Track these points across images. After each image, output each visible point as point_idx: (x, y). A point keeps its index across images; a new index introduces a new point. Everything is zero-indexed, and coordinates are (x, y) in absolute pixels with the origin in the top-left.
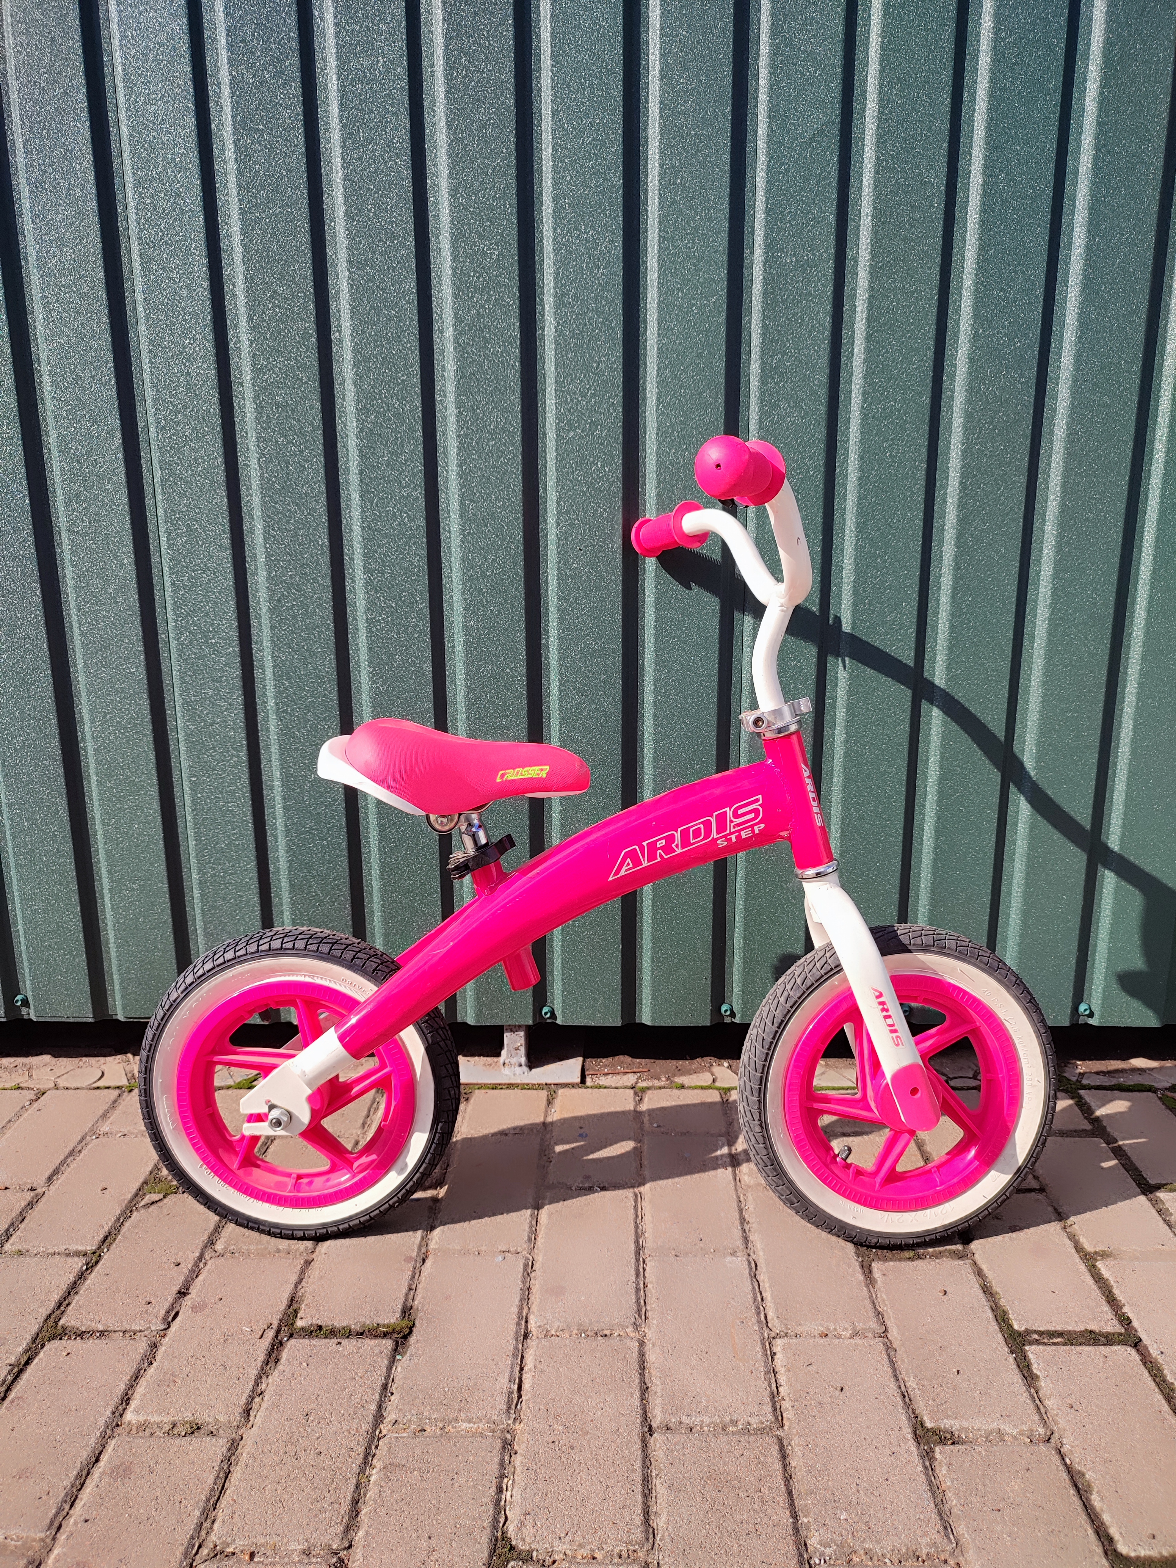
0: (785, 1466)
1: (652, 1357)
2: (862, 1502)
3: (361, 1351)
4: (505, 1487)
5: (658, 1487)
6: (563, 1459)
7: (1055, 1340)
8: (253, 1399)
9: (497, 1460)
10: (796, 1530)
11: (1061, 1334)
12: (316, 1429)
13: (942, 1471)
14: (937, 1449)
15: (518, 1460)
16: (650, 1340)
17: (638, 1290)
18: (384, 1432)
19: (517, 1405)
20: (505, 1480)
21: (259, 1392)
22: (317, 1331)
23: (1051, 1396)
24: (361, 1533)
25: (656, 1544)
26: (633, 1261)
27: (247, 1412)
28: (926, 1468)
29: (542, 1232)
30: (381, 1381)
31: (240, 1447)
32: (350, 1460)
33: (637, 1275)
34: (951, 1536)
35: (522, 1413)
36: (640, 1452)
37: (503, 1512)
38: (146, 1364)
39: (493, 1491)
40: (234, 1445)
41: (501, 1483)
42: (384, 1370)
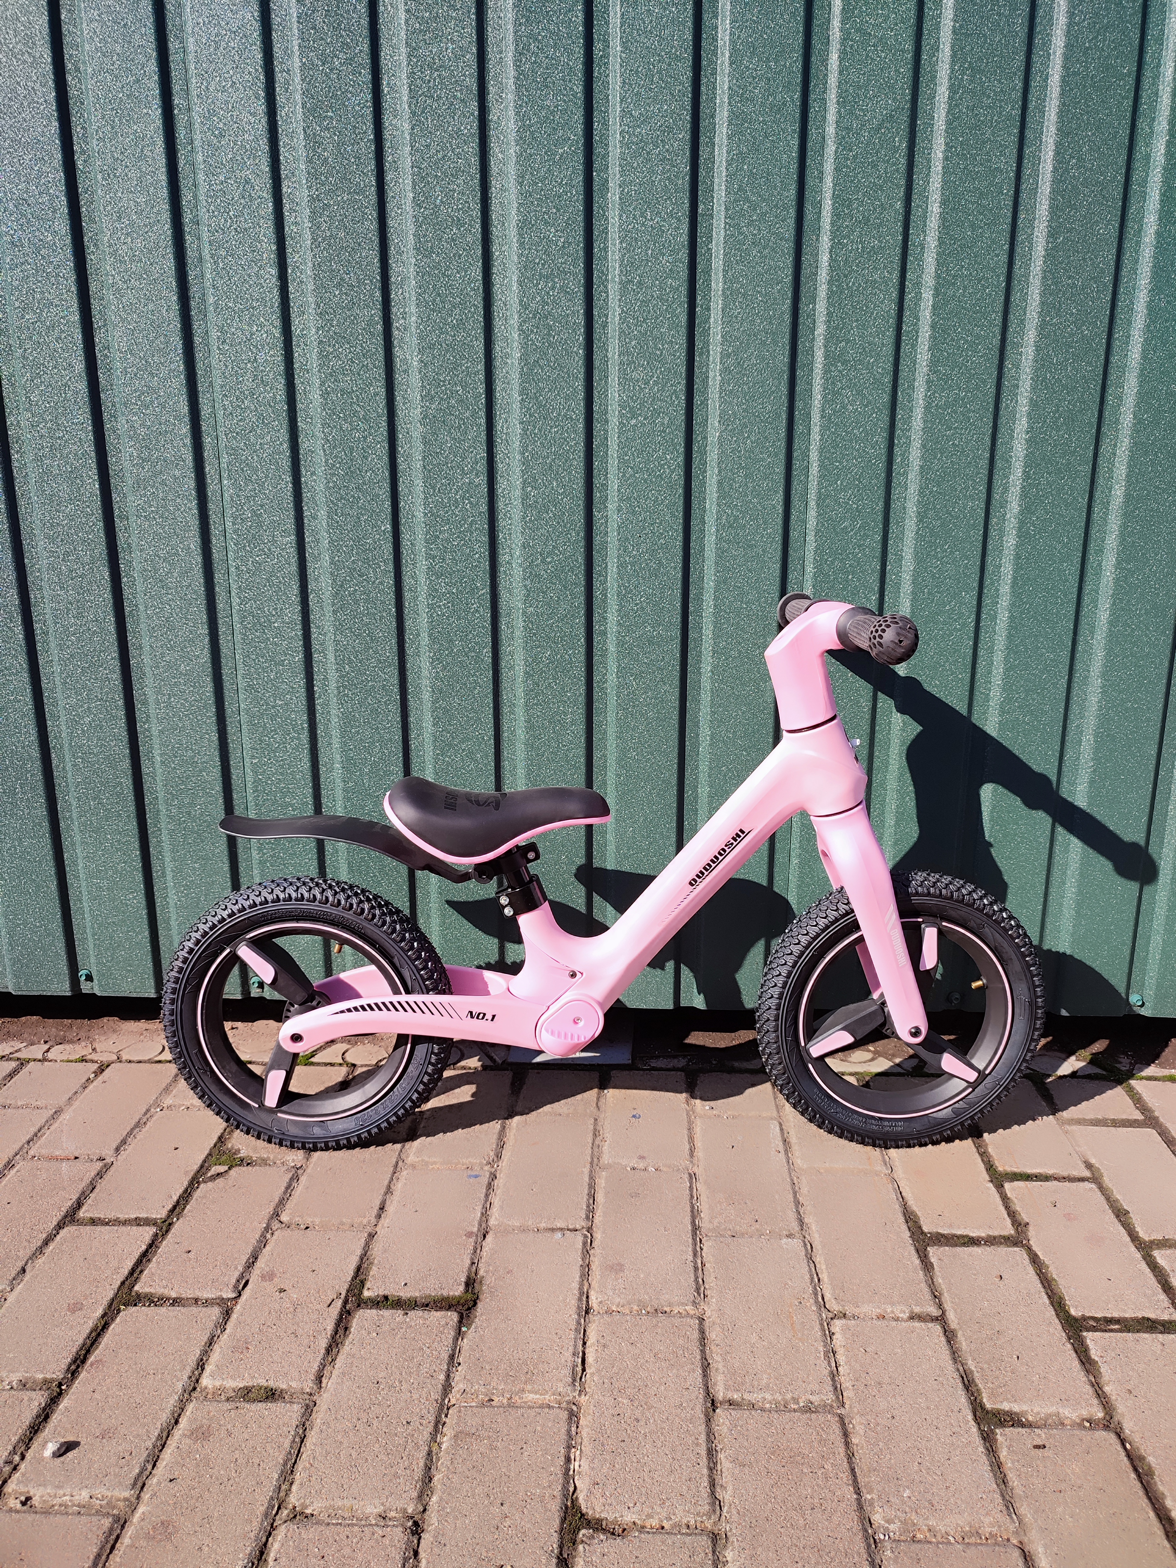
1: (713, 1335)
2: (924, 1480)
3: (428, 1322)
4: (573, 1457)
5: (723, 1461)
6: (629, 1432)
7: (1112, 1327)
8: (325, 1366)
9: (563, 1431)
10: (860, 1507)
11: (1117, 1321)
12: (387, 1397)
13: (1003, 1454)
14: (998, 1431)
15: (584, 1431)
16: (709, 1317)
17: (696, 1269)
18: (453, 1401)
19: (581, 1377)
20: (573, 1450)
21: (330, 1360)
22: (384, 1302)
23: (1109, 1381)
24: (434, 1499)
25: (723, 1516)
26: (690, 1240)
27: (319, 1379)
28: (987, 1448)
29: (599, 1211)
30: (447, 1351)
31: (314, 1412)
32: (421, 1428)
33: (695, 1255)
34: (1014, 1516)
35: (586, 1386)
36: (704, 1426)
37: (572, 1481)
38: (219, 1331)
39: (561, 1460)
40: (309, 1410)
42: (450, 1341)
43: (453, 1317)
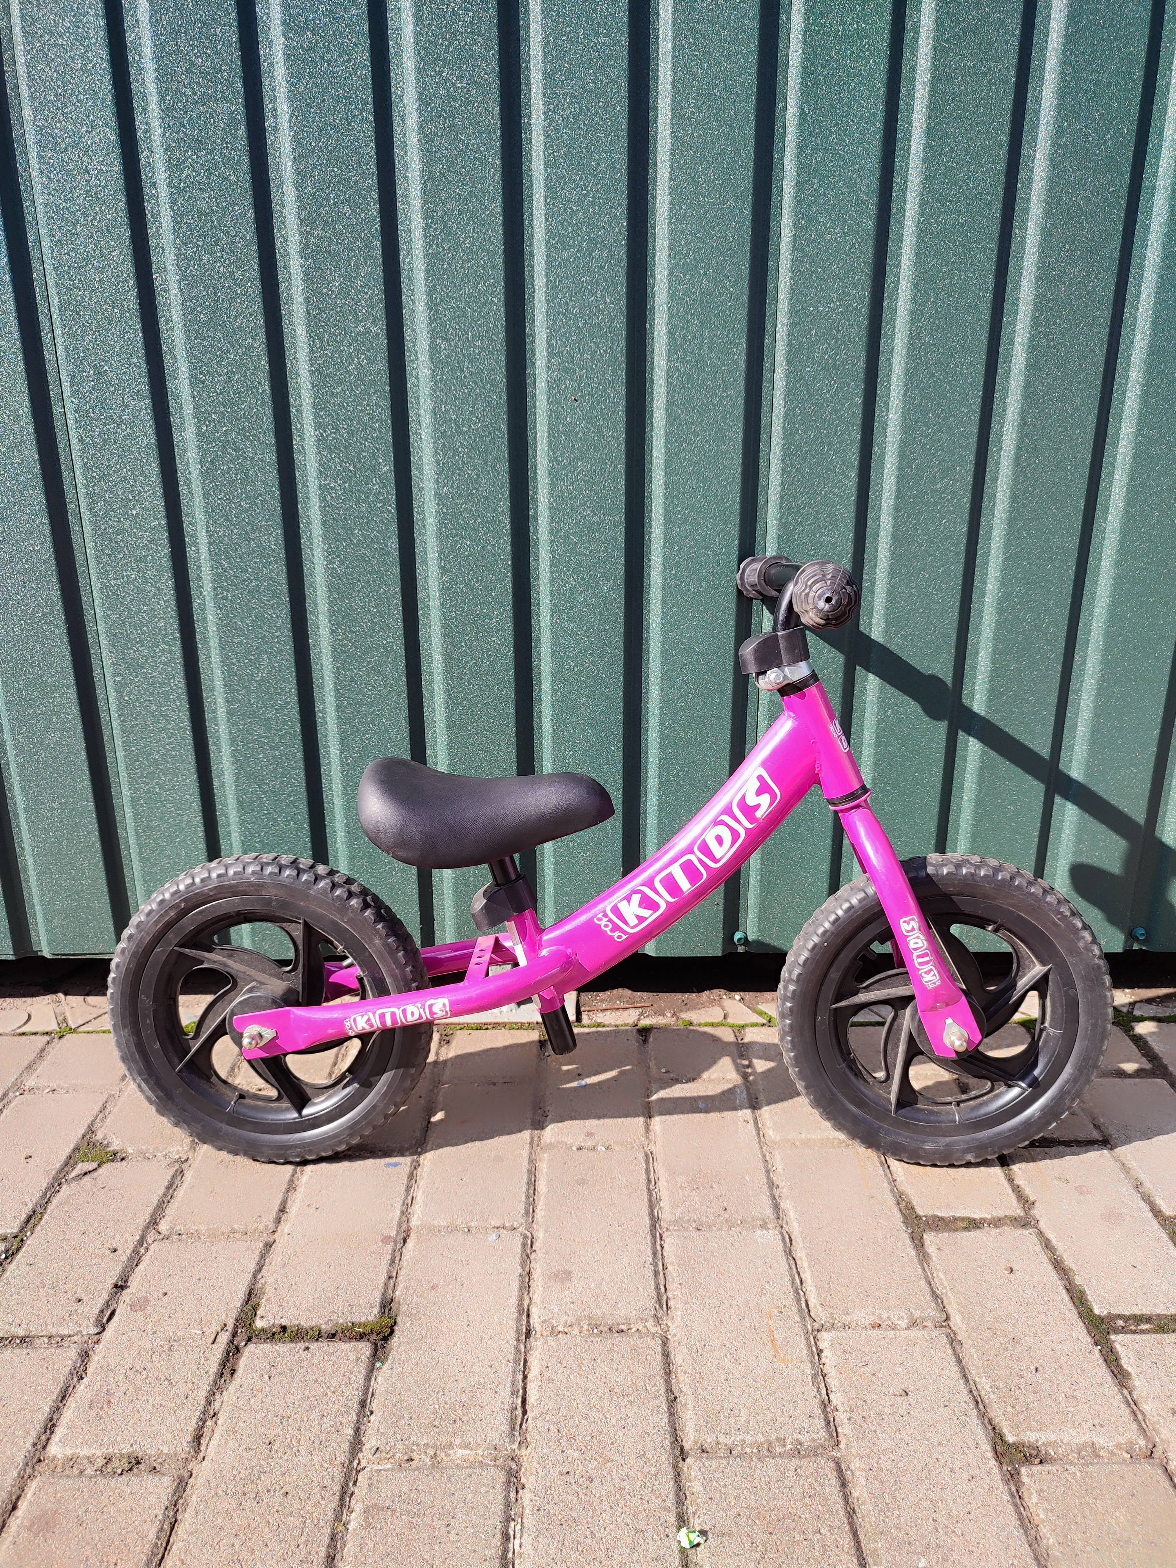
0: (846, 1497)
1: (679, 1358)
2: (942, 1543)
3: (334, 1358)
4: (512, 1533)
6: (581, 1495)
7: (1143, 1327)
8: (205, 1422)
9: (500, 1498)
11: (1148, 1319)
12: (281, 1462)
13: (1032, 1499)
14: (1023, 1470)
15: (526, 1497)
16: (674, 1335)
17: (656, 1273)
18: (364, 1463)
19: (521, 1424)
20: (512, 1524)
21: (212, 1413)
22: (280, 1333)
23: (1148, 1398)
26: (649, 1237)
27: (197, 1439)
28: (1013, 1496)
29: (541, 1204)
30: (357, 1395)
31: (189, 1486)
32: (323, 1503)
33: (655, 1254)
35: (528, 1435)
36: (672, 1483)
38: (76, 1379)
39: (497, 1540)
40: (182, 1485)
41: (507, 1527)
42: (361, 1382)
43: (365, 1349)
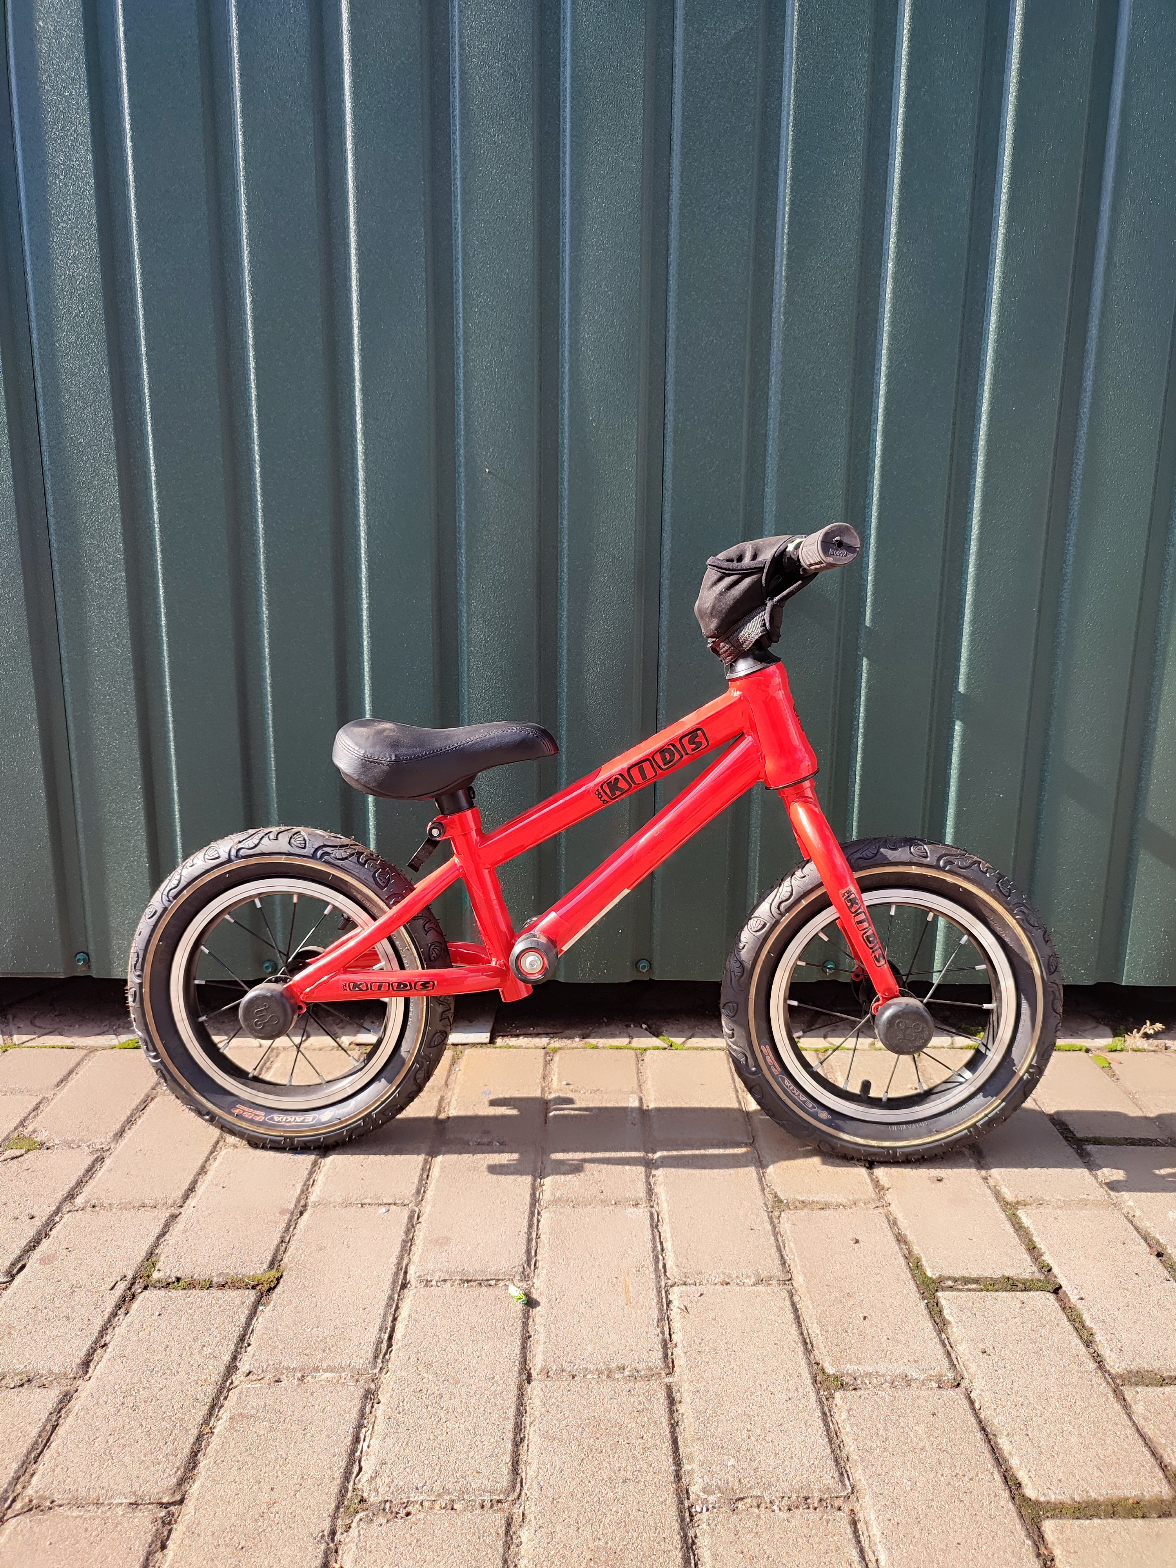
0: (672, 1412)
2: (752, 1447)
3: (221, 1302)
4: (362, 1437)
5: (531, 1436)
7: (970, 1286)
8: (95, 1350)
9: (356, 1410)
10: (678, 1477)
11: (976, 1281)
13: (840, 1416)
14: (837, 1395)
16: (539, 1290)
17: (529, 1241)
18: (236, 1383)
19: (385, 1354)
20: (364, 1430)
22: (175, 1283)
23: (962, 1340)
24: (196, 1486)
25: (523, 1494)
26: (527, 1213)
27: (86, 1363)
28: (824, 1413)
30: (238, 1331)
31: (73, 1399)
33: (530, 1226)
34: (847, 1482)
35: (390, 1363)
36: (515, 1400)
37: (357, 1463)
39: (348, 1441)
40: (66, 1398)
41: (358, 1432)
42: (243, 1320)
